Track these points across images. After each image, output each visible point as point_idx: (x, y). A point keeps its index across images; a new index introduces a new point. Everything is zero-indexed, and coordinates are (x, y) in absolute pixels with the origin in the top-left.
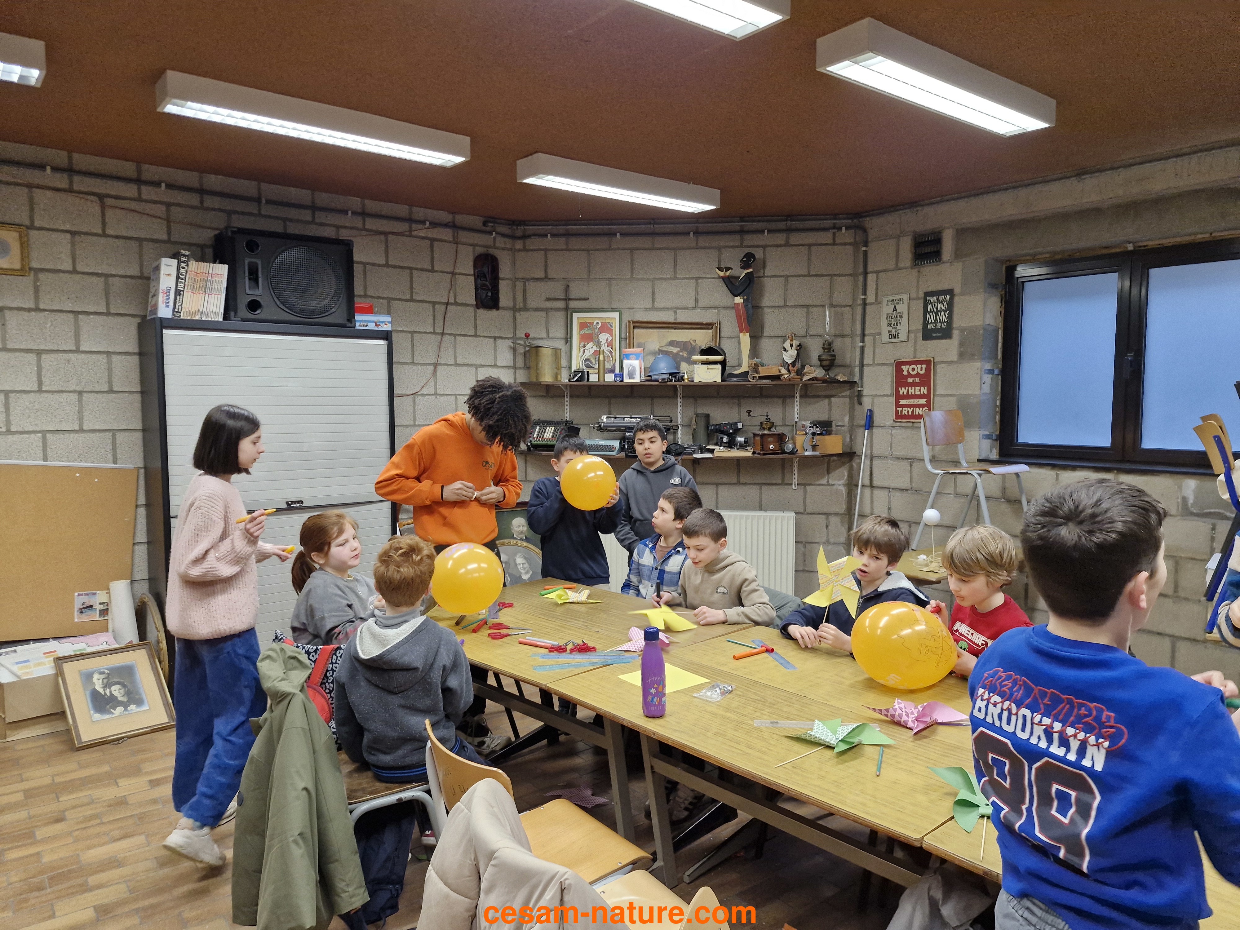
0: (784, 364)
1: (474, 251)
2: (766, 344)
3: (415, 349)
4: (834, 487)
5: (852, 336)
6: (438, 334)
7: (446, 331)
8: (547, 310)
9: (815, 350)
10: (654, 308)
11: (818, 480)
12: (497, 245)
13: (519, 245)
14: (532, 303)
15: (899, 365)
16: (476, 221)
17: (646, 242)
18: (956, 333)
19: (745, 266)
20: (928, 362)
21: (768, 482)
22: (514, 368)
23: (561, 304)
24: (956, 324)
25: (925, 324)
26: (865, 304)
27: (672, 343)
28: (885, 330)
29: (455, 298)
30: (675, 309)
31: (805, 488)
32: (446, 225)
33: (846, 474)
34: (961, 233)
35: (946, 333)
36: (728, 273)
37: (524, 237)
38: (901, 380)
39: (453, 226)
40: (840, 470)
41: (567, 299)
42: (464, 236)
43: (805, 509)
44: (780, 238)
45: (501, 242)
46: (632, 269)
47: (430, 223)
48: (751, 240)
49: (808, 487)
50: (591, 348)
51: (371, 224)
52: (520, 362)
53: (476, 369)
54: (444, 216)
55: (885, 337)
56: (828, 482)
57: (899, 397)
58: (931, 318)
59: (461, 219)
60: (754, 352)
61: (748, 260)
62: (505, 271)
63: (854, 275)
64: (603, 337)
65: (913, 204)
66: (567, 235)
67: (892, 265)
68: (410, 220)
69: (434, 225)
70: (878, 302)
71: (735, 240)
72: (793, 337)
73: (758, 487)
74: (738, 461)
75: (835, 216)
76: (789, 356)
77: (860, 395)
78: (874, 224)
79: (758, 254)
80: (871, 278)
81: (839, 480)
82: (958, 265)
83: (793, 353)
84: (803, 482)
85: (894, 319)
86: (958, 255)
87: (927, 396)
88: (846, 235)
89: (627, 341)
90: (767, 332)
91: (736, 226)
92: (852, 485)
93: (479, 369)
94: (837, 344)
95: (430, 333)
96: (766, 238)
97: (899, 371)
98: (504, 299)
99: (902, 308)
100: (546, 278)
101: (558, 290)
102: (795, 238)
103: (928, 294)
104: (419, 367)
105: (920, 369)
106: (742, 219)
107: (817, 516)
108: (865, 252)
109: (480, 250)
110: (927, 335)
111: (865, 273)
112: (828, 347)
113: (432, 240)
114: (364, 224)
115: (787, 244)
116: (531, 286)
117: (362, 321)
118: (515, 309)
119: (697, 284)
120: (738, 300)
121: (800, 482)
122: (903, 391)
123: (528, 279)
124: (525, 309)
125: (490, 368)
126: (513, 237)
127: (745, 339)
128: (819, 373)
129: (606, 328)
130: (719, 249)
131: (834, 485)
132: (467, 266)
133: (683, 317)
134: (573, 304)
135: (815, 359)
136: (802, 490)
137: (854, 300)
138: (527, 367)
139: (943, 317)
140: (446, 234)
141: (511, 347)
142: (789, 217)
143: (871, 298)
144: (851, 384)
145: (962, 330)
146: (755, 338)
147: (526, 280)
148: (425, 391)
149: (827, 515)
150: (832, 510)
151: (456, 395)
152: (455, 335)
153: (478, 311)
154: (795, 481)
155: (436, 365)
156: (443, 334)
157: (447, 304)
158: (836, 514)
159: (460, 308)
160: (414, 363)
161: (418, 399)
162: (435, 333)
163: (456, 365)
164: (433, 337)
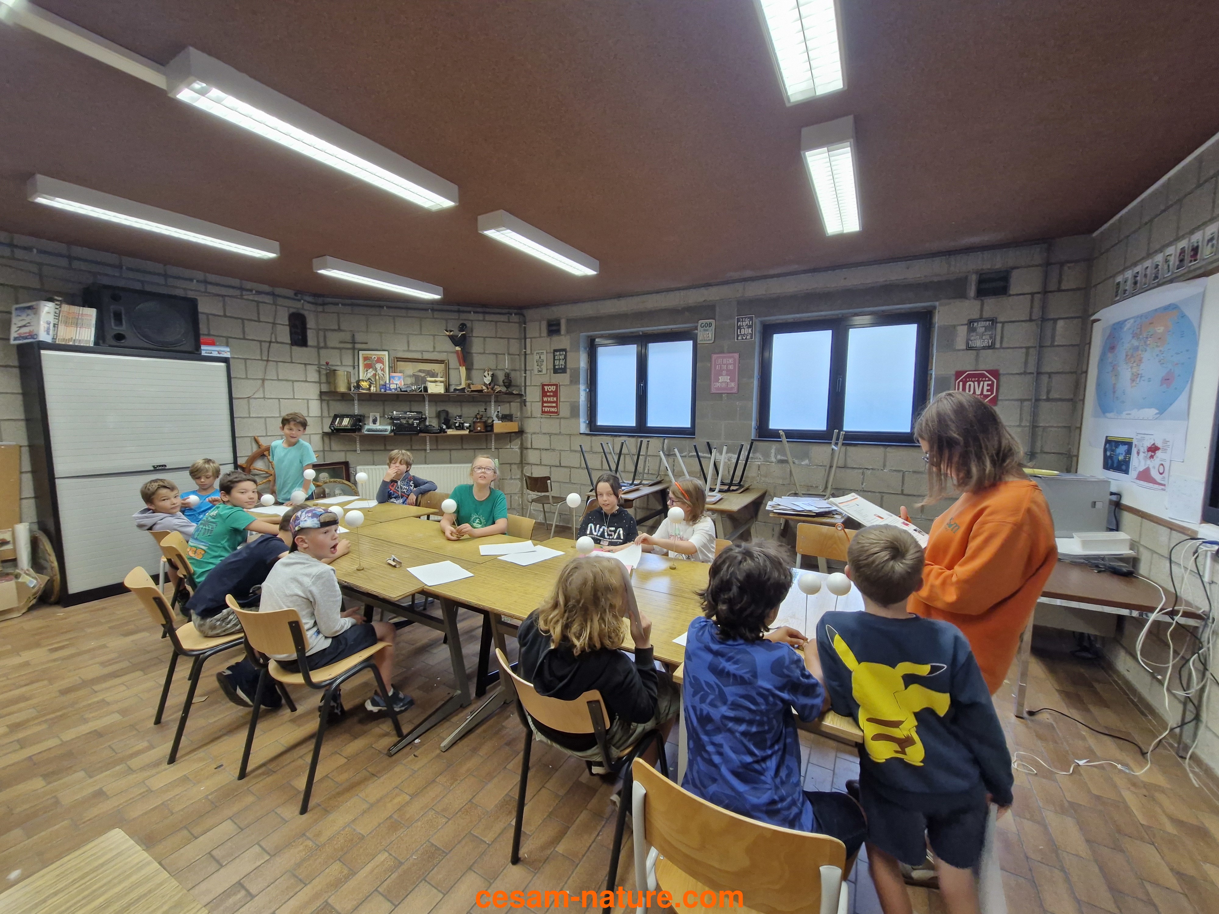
0: (485, 384)
1: (288, 311)
2: (474, 373)
3: (247, 369)
5: (520, 370)
6: (264, 360)
7: (270, 359)
8: (340, 349)
9: (501, 377)
10: (408, 351)
11: (505, 446)
12: (305, 307)
13: (320, 309)
14: (330, 344)
15: (543, 386)
16: (290, 293)
17: (403, 312)
18: (568, 371)
19: (461, 330)
20: (556, 385)
21: (478, 447)
22: (320, 383)
23: (350, 346)
24: (568, 367)
25: (554, 366)
26: (525, 354)
27: (420, 371)
28: (536, 368)
29: (276, 338)
30: (422, 352)
31: (498, 451)
32: (267, 294)
33: (519, 443)
34: (569, 321)
35: (563, 370)
36: (451, 333)
37: (324, 304)
38: (544, 394)
39: (273, 294)
40: (516, 440)
41: (354, 342)
42: (280, 301)
44: (481, 317)
45: (307, 306)
46: (395, 327)
47: (256, 292)
48: (464, 316)
49: (500, 450)
50: (371, 372)
51: (211, 289)
52: (324, 379)
54: (266, 288)
55: (536, 372)
56: (510, 447)
57: (543, 402)
58: (557, 363)
59: (278, 291)
60: (468, 377)
61: (462, 327)
62: (311, 323)
63: (520, 339)
64: (378, 366)
65: (547, 304)
66: (352, 305)
67: (537, 335)
68: (241, 289)
69: (259, 293)
70: (532, 353)
71: (455, 316)
72: (491, 370)
73: (473, 451)
74: (462, 437)
75: (509, 308)
76: (488, 380)
77: (525, 401)
78: (530, 314)
79: (469, 324)
80: (528, 341)
81: (516, 446)
82: (568, 337)
83: (490, 378)
84: (497, 447)
85: (540, 362)
86: (568, 332)
87: (556, 402)
88: (514, 318)
89: (393, 369)
90: (476, 366)
91: (456, 308)
92: (523, 448)
93: (295, 383)
94: (513, 375)
95: (258, 360)
96: (472, 316)
97: (543, 389)
98: (310, 342)
99: (543, 357)
100: (339, 330)
101: (347, 337)
102: (488, 317)
103: (555, 351)
104: (250, 380)
105: (553, 388)
106: (458, 305)
107: (506, 465)
108: (525, 328)
109: (292, 310)
110: (556, 371)
111: (525, 338)
112: (507, 376)
113: (258, 302)
114: (206, 289)
115: (484, 320)
116: (329, 334)
117: (205, 350)
118: (319, 348)
119: (434, 339)
120: (458, 348)
121: (495, 447)
122: (545, 399)
123: (327, 330)
124: (326, 347)
125: (303, 383)
126: (315, 304)
127: (463, 370)
128: (504, 389)
129: (380, 360)
130: (446, 320)
131: (513, 448)
132: (283, 319)
133: (426, 356)
134: (357, 346)
135: (501, 383)
137: (520, 352)
138: (328, 383)
139: (562, 362)
140: (268, 299)
141: (317, 371)
142: (484, 306)
143: (528, 352)
144: (520, 395)
145: (571, 369)
146: (469, 370)
147: (325, 330)
148: (256, 396)
149: (511, 464)
150: (513, 462)
151: (279, 399)
152: (277, 362)
153: (293, 347)
154: (493, 447)
155: (263, 380)
156: (268, 361)
157: (270, 342)
158: (515, 464)
159: (279, 345)
160: (247, 378)
161: (251, 401)
162: (262, 360)
163: (278, 380)
164: (260, 362)
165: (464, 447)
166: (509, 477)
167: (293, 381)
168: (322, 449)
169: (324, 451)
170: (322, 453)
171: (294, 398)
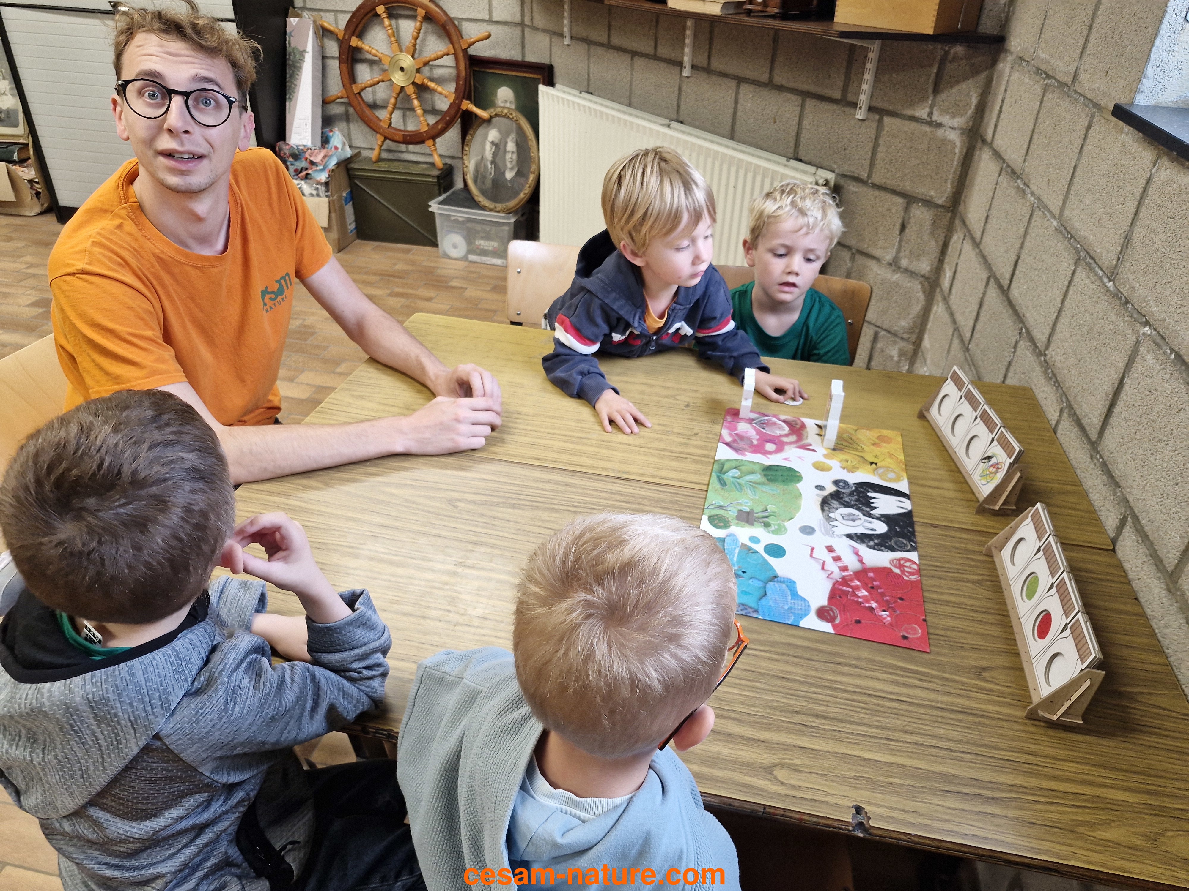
4: (940, 132)
11: (912, 104)
21: (819, 90)
31: (880, 122)
33: (974, 101)
40: (964, 86)
43: (869, 176)
49: (887, 120)
56: (930, 114)
73: (796, 99)
81: (953, 116)
84: (880, 105)
107: (889, 196)
121: (874, 104)
131: (940, 125)
136: (874, 125)
149: (910, 199)
150: (921, 190)
154: (863, 99)
158: (928, 203)
165: (778, 79)
166: (889, 257)
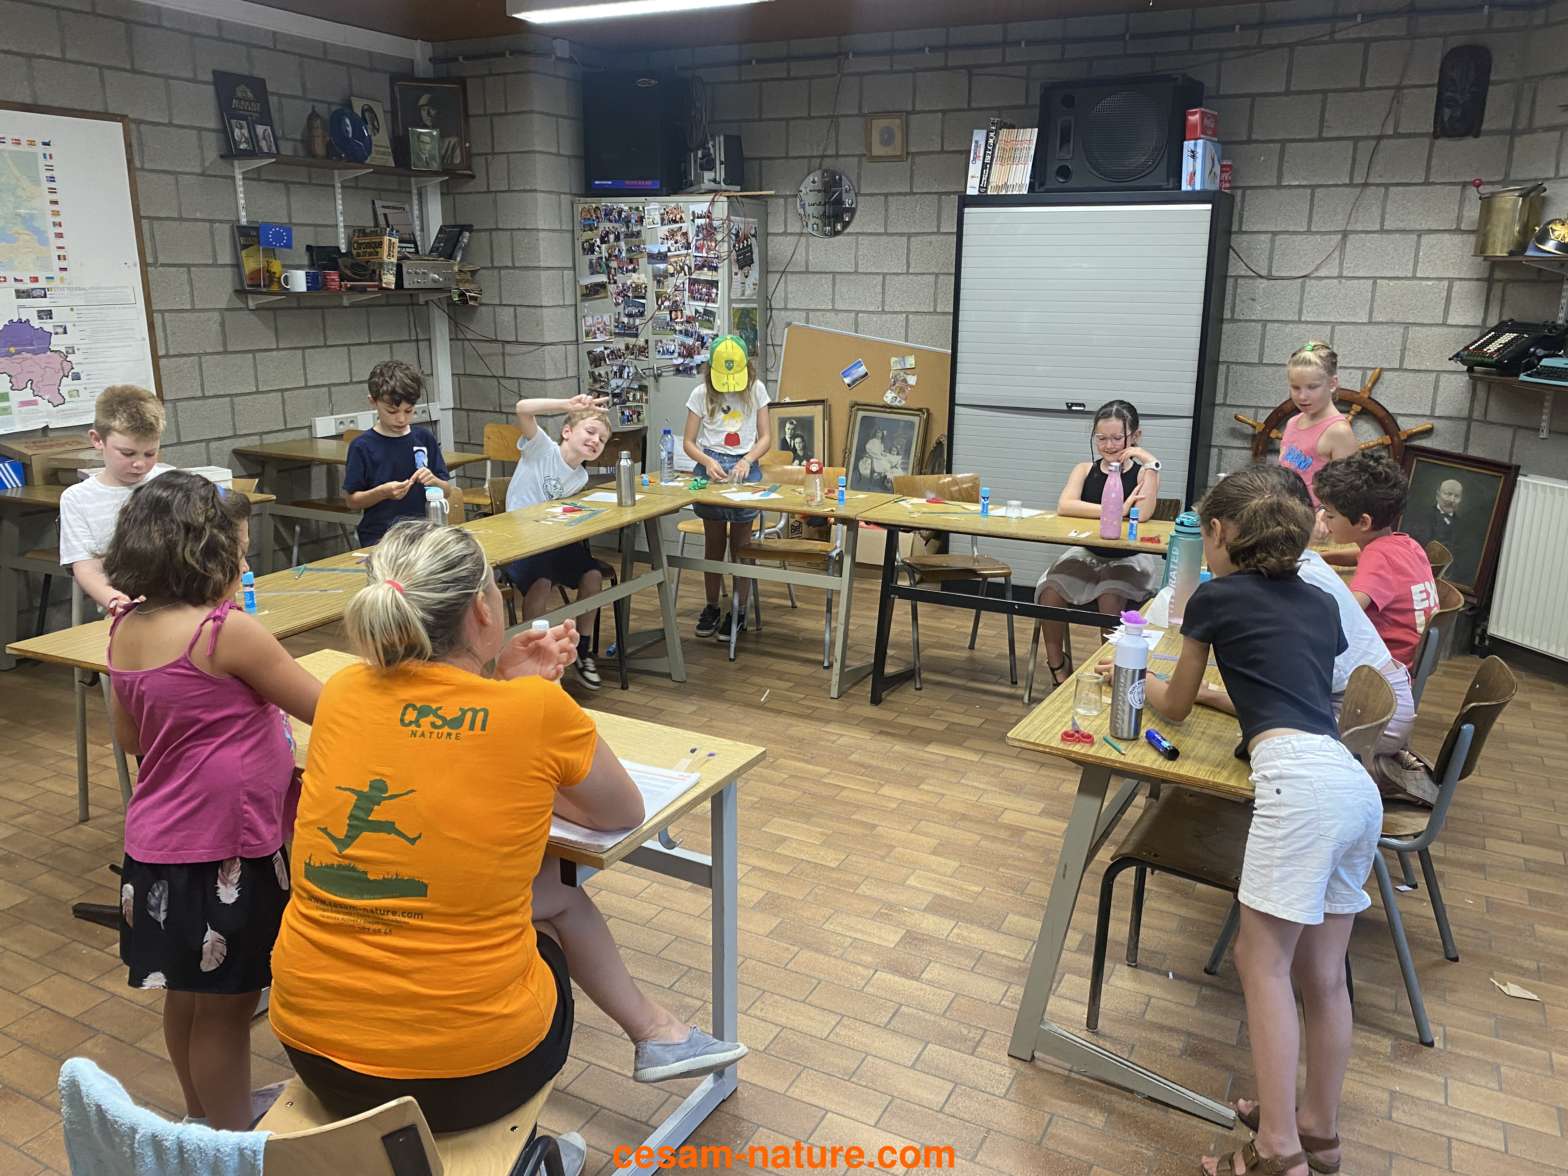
1: (1443, 45)
3: (1315, 211)
6: (1357, 185)
7: (1371, 180)
8: (1562, 128)
12: (1494, 24)
13: (1537, 18)
14: (1542, 117)
29: (1397, 126)
32: (1399, 12)
37: (1548, 3)
39: (1411, 10)
42: (1425, 24)
45: (1503, 18)
47: (1364, 16)
53: (1419, 236)
62: (1503, 67)
68: (1334, 18)
93: (1426, 237)
95: (1344, 185)
98: (1493, 120)
104: (1318, 237)
109: (1457, 41)
113: (1369, 41)
116: (1546, 89)
118: (1512, 133)
123: (1545, 76)
124: (1530, 129)
125: (1447, 236)
126: (1530, 7)
132: (1424, 70)
140: (1396, 26)
147: (1541, 78)
148: (1322, 273)
151: (1375, 279)
152: (1387, 186)
153: (1439, 142)
155: (1345, 234)
156: (1366, 185)
157: (1380, 138)
159: (1402, 141)
160: (1309, 232)
161: (1309, 283)
162: (1351, 185)
163: (1382, 231)
164: (1347, 190)
167: (1420, 233)
168: (1465, 413)
169: (1469, 419)
170: (1463, 425)
171: (1414, 278)
